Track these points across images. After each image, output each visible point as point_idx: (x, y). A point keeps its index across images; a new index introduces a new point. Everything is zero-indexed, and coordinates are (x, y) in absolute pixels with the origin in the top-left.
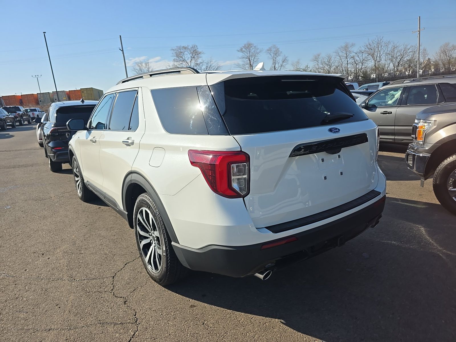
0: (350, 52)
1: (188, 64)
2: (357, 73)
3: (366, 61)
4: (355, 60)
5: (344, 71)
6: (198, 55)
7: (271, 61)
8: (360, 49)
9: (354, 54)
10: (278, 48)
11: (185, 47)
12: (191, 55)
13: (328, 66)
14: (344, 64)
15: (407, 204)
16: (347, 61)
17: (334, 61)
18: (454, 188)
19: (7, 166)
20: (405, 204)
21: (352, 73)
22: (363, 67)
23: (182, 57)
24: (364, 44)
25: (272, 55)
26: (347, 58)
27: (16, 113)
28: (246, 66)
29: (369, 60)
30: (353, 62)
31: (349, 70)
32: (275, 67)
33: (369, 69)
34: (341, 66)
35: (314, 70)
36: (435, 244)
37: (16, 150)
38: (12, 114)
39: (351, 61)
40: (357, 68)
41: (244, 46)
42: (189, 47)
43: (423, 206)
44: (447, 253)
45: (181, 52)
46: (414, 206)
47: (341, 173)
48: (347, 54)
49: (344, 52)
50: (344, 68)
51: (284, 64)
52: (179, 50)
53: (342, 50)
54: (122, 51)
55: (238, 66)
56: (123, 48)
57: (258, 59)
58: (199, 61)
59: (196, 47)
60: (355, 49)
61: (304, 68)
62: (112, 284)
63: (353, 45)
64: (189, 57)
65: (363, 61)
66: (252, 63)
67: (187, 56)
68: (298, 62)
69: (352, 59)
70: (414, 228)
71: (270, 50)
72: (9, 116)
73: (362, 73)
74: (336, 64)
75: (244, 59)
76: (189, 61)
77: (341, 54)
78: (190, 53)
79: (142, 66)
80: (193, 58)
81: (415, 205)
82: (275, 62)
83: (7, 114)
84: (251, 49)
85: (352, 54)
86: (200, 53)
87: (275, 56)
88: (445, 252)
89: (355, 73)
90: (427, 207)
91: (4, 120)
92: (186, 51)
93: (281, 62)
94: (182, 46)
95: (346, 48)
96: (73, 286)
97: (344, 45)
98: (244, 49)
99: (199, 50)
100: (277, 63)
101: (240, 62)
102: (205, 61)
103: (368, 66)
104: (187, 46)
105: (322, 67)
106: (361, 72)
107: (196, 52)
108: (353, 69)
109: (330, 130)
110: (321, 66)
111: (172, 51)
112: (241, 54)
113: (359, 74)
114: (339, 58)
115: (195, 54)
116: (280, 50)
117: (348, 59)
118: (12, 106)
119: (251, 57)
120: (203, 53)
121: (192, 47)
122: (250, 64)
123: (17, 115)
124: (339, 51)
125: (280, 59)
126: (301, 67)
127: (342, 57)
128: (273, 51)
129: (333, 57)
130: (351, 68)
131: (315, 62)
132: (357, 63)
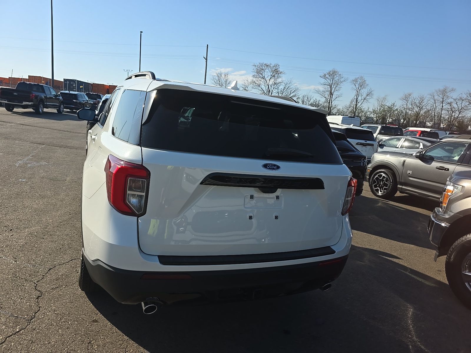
0: (448, 97)
1: (266, 81)
2: (451, 121)
3: (465, 109)
4: (452, 107)
5: (436, 117)
6: (278, 74)
7: (355, 93)
8: (461, 96)
9: (452, 100)
10: (365, 80)
11: (267, 65)
12: (271, 73)
13: (418, 108)
14: (437, 109)
15: (415, 277)
16: (442, 107)
17: (427, 104)
18: (469, 272)
19: (56, 145)
20: (413, 276)
21: (445, 120)
22: (460, 115)
23: (262, 74)
24: (467, 91)
25: (357, 86)
26: (442, 103)
27: (96, 100)
28: (326, 93)
29: (469, 109)
30: (448, 109)
31: (442, 116)
32: (357, 99)
33: (466, 119)
34: (434, 110)
35: (401, 110)
36: (413, 333)
37: (76, 133)
38: (92, 100)
39: (446, 106)
40: (453, 116)
41: (328, 72)
42: (272, 66)
43: (433, 284)
44: (420, 347)
45: (262, 69)
46: (421, 282)
47: (275, 216)
48: (443, 99)
49: (440, 96)
50: (437, 113)
51: (368, 97)
52: (261, 67)
53: (438, 94)
54: (206, 59)
55: (318, 92)
56: (208, 57)
57: (341, 87)
58: (279, 80)
59: (278, 66)
60: (455, 95)
61: (390, 105)
62: (43, 276)
63: (453, 90)
64: (269, 76)
65: (461, 109)
66: (333, 91)
67: (267, 74)
68: (384, 99)
69: (448, 105)
70: (402, 307)
71: (356, 80)
72: (89, 102)
73: (457, 122)
74: (428, 108)
75: (326, 86)
76: (268, 79)
77: (436, 97)
78: (270, 71)
79: (221, 77)
80: (273, 76)
81: (423, 281)
82: (358, 94)
83: (88, 100)
84: (335, 77)
85: (449, 101)
86: (281, 73)
87: (360, 88)
88: (418, 344)
89: (449, 121)
90: (437, 286)
91: (83, 104)
92: (267, 69)
93: (365, 95)
94: (265, 63)
95: (444, 92)
96: (9, 267)
97: (443, 88)
98: (327, 76)
99: (281, 70)
100: (361, 95)
101: (321, 88)
102: (284, 82)
103: (466, 116)
104: (269, 64)
105: (411, 108)
106: (456, 120)
107: (277, 72)
108: (447, 117)
109: (265, 166)
110: (410, 106)
111: (254, 67)
112: (323, 81)
113: (453, 123)
114: (433, 101)
115: (275, 73)
116: (367, 82)
117: (444, 105)
118: (94, 94)
119: (333, 85)
120: (284, 73)
121: (274, 65)
122: (331, 92)
123: (97, 102)
124: (435, 94)
125: (364, 92)
126: (386, 104)
127: (436, 101)
128: (359, 82)
129: (426, 99)
130: (445, 115)
131: (404, 101)
132: (454, 110)
